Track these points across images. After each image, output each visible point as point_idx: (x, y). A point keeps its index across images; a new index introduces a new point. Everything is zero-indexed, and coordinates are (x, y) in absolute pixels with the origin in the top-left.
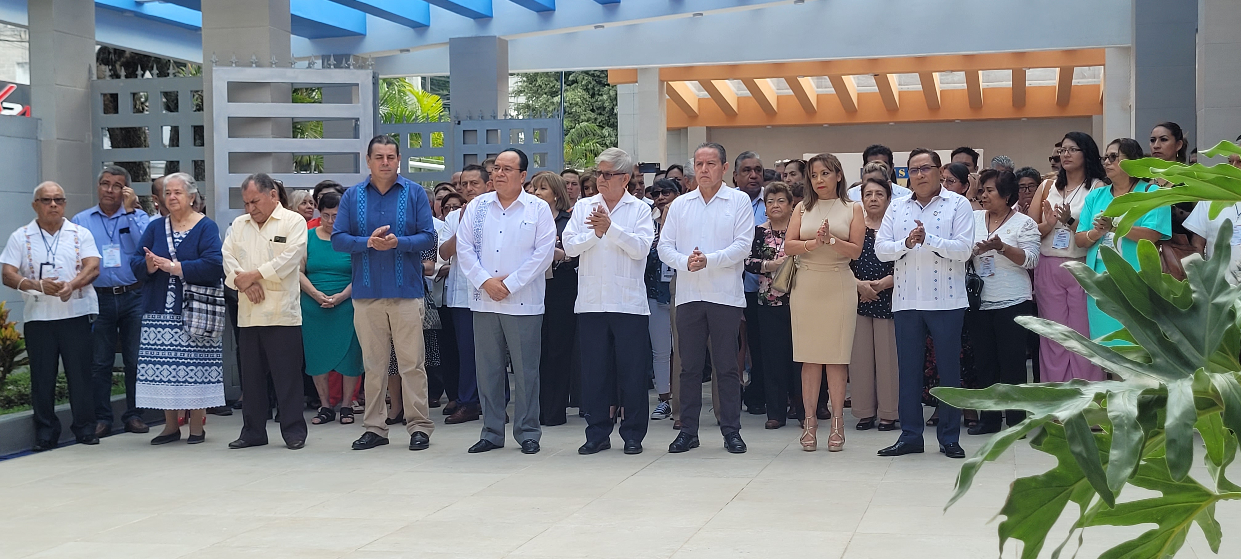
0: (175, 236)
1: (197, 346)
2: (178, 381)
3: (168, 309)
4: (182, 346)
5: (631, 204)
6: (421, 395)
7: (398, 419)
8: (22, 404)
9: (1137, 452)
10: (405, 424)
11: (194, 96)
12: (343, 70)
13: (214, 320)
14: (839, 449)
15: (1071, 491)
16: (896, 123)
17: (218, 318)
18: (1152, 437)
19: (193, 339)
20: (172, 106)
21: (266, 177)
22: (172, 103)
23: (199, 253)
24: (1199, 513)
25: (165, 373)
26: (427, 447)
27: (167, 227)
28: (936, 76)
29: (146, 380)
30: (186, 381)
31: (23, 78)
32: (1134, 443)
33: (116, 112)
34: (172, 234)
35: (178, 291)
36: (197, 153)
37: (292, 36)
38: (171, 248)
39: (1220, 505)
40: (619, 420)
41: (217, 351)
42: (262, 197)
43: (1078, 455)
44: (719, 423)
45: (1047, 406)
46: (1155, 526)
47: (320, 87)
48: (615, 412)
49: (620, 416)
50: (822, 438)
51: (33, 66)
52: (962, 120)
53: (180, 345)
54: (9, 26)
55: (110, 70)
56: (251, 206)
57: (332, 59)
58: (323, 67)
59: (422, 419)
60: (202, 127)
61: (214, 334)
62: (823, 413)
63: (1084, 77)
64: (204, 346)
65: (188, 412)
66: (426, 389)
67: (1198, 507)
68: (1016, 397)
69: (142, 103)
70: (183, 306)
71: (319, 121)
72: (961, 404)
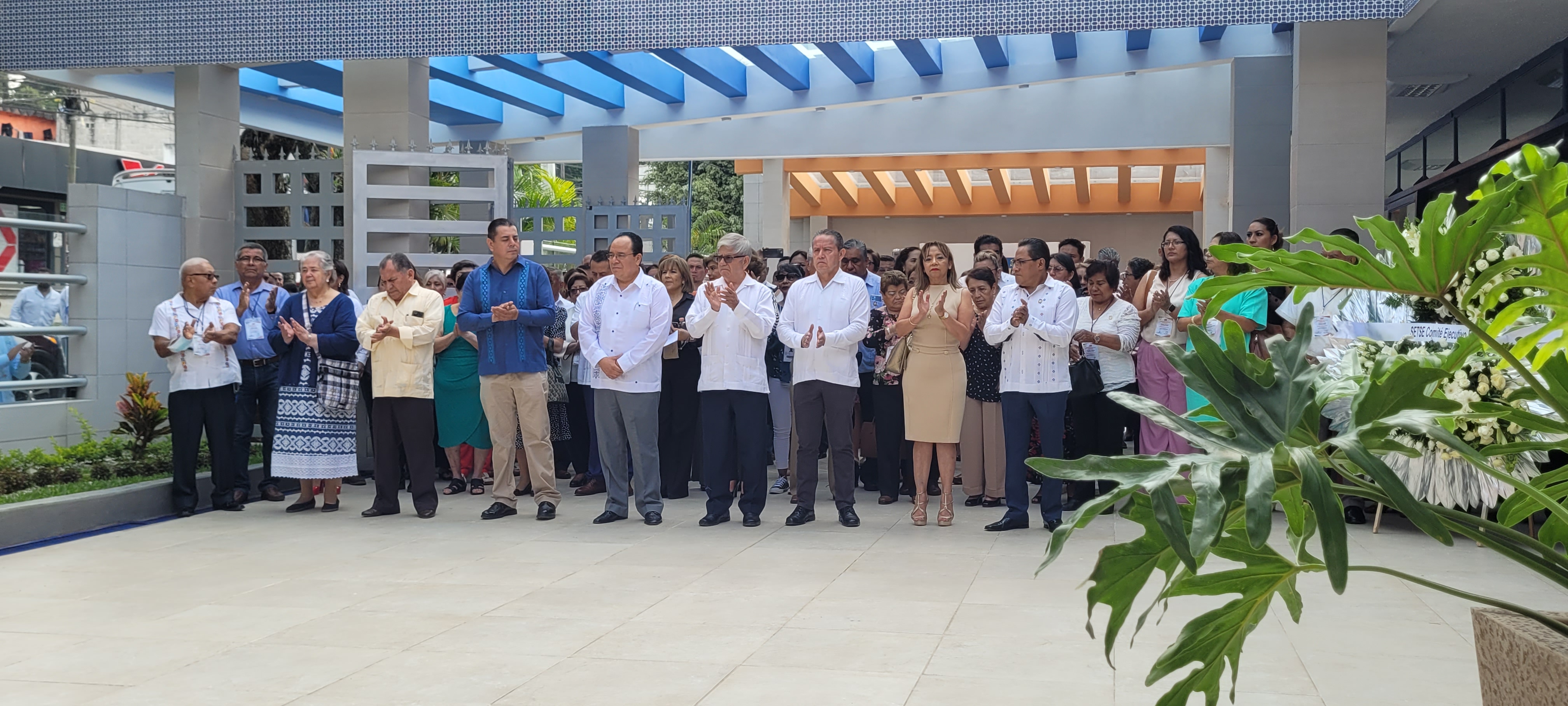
0: (311, 311)
1: (331, 418)
2: (311, 452)
3: (303, 382)
4: (317, 418)
5: (752, 287)
6: (547, 467)
7: (526, 490)
8: (162, 472)
9: (1220, 522)
10: (532, 495)
11: (335, 178)
12: (479, 156)
13: (348, 393)
14: (948, 523)
15: (1158, 558)
16: (1008, 215)
17: (352, 391)
18: (1234, 508)
19: (327, 411)
20: (314, 187)
21: (404, 257)
22: (313, 184)
23: (334, 328)
24: (1280, 584)
25: (300, 443)
26: (553, 517)
27: (304, 303)
28: (1047, 172)
29: (282, 450)
30: (320, 452)
31: (169, 158)
32: (1216, 512)
33: (259, 191)
34: (308, 310)
35: (313, 364)
36: (336, 233)
37: (430, 122)
38: (307, 323)
39: (1301, 577)
40: (739, 494)
41: (351, 423)
42: (398, 276)
43: (1163, 523)
44: (834, 498)
45: (1134, 476)
46: (1239, 596)
47: (457, 172)
48: (735, 486)
49: (740, 490)
50: (932, 514)
51: (178, 147)
52: (1070, 214)
53: (314, 416)
54: (158, 109)
55: (254, 152)
56: (389, 285)
57: (469, 144)
58: (461, 152)
59: (549, 489)
60: (342, 207)
61: (348, 407)
62: (933, 489)
63: (1186, 175)
64: (338, 418)
65: (323, 482)
66: (552, 461)
67: (1280, 578)
68: (1106, 467)
69: (285, 185)
70: (318, 379)
71: (456, 204)
72: (1055, 474)
